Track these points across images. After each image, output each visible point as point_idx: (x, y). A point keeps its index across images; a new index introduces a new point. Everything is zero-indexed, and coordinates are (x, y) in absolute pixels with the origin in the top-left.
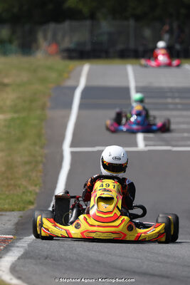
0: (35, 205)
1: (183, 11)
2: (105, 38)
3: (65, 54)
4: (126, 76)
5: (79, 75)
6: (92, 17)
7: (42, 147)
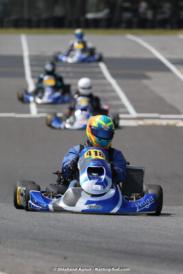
4: (20, 45)
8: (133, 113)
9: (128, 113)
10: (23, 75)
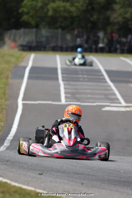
0: (1, 133)
1: (89, 25)
2: (44, 39)
3: (21, 48)
4: (56, 61)
5: (29, 60)
6: (37, 26)
7: (6, 100)
8: (123, 103)
9: (120, 103)
10: (57, 79)
